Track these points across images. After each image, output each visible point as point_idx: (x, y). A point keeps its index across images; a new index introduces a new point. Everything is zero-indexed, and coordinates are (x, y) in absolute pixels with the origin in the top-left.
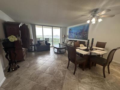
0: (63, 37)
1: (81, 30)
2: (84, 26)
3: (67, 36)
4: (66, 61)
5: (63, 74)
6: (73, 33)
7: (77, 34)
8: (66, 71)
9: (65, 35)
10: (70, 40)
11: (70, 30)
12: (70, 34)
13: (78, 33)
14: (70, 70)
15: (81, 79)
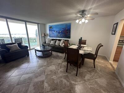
0: (43, 35)
1: (63, 29)
2: (66, 25)
3: (47, 34)
4: (59, 64)
5: (68, 81)
6: (54, 31)
7: (59, 33)
8: (67, 75)
9: (44, 34)
10: (53, 40)
11: (51, 27)
12: (51, 33)
13: (60, 31)
14: (70, 73)
15: (84, 77)
